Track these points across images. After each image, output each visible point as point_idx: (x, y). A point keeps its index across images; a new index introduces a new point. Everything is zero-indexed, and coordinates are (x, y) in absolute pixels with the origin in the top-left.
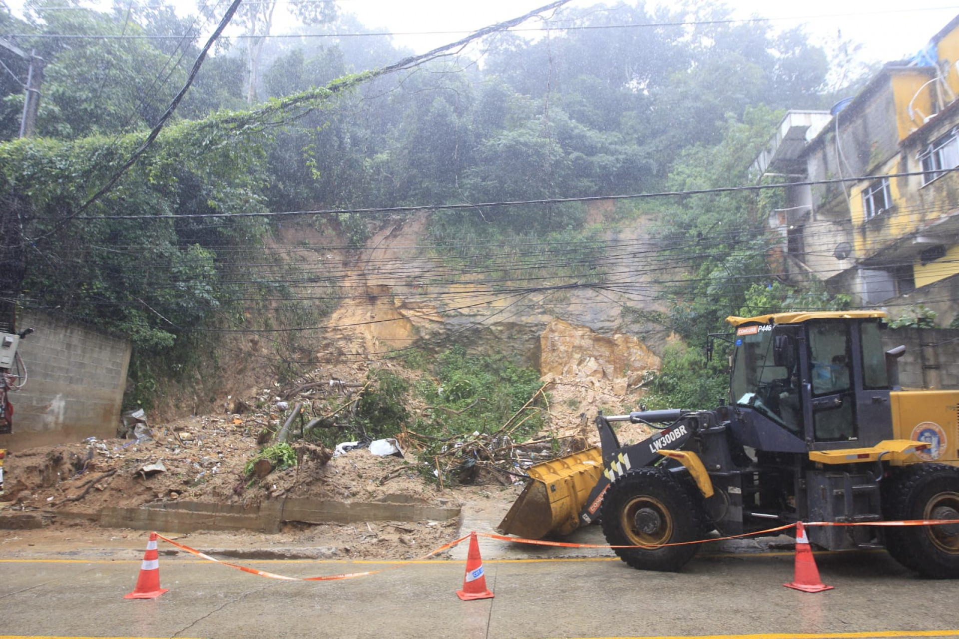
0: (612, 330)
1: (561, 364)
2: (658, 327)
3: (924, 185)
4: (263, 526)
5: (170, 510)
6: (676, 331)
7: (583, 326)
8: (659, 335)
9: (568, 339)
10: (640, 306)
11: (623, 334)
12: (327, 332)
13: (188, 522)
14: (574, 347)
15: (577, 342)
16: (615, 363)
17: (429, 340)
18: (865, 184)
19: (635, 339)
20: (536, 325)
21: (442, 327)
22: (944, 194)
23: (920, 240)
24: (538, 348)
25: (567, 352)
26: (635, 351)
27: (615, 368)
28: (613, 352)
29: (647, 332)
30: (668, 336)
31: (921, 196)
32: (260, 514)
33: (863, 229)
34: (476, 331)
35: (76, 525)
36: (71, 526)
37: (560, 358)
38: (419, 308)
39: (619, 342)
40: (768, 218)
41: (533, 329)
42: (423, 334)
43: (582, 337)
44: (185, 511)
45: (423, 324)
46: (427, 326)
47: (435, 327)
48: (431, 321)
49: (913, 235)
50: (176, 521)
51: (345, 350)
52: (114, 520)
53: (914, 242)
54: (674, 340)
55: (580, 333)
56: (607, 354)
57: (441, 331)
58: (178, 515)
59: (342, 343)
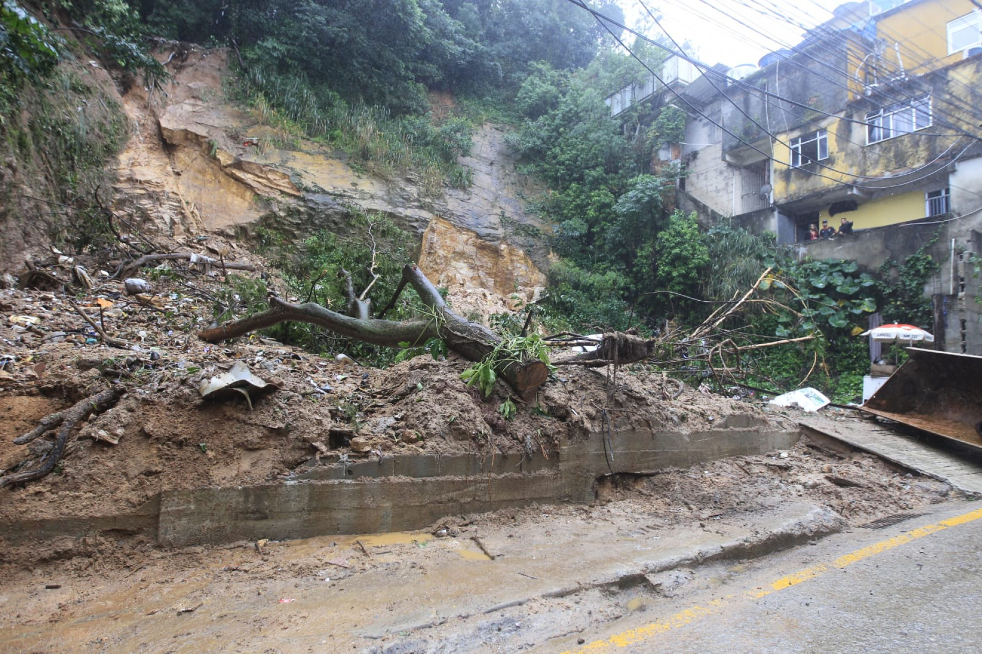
0: (498, 239)
1: (436, 271)
2: (540, 244)
3: (867, 144)
4: (568, 491)
5: (367, 480)
6: (556, 249)
7: (468, 230)
8: (541, 251)
9: (448, 242)
10: (516, 218)
11: (508, 245)
12: (119, 181)
13: (415, 502)
14: (454, 252)
15: (459, 248)
16: (496, 275)
17: (284, 218)
18: (796, 134)
19: (521, 252)
20: (417, 221)
21: (302, 204)
22: (892, 154)
23: (855, 191)
24: (419, 248)
25: (445, 257)
26: (519, 265)
27: (495, 282)
28: (496, 264)
29: (531, 246)
30: (549, 253)
31: (864, 153)
32: (562, 466)
33: (786, 176)
34: (347, 216)
35: (67, 555)
36: (44, 562)
37: (437, 263)
38: (262, 171)
39: (505, 253)
40: (657, 150)
41: (415, 224)
42: (276, 209)
43: (466, 243)
44: (403, 479)
45: (272, 195)
46: (279, 198)
47: (293, 203)
48: (282, 192)
49: (849, 186)
50: (388, 504)
51: (153, 215)
52: (207, 523)
53: (849, 193)
54: (553, 258)
55: (465, 237)
56: (490, 265)
57: (302, 209)
58: (388, 491)
59: (146, 203)
